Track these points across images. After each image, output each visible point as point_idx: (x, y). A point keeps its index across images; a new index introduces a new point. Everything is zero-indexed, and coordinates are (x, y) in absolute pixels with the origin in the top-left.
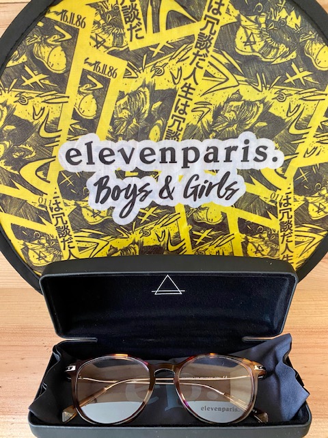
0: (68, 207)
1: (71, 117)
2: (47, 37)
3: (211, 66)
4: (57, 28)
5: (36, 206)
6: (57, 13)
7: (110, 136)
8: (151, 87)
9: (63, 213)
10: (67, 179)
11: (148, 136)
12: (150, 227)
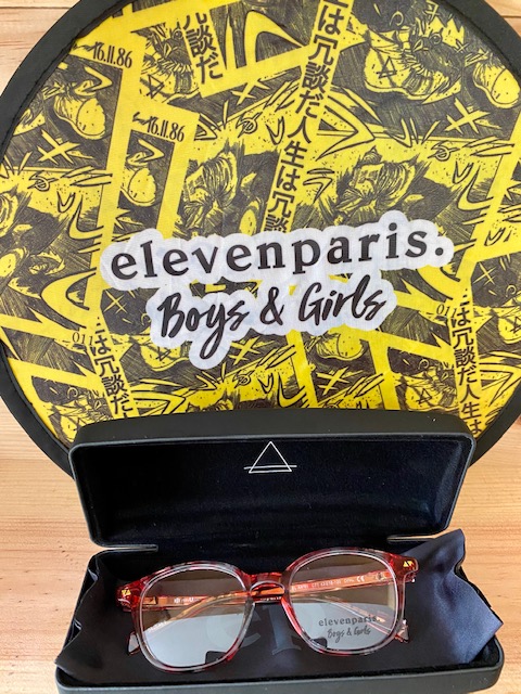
0: (119, 346)
1: (117, 205)
2: (73, 85)
3: (329, 113)
4: (88, 70)
5: (69, 347)
6: (87, 48)
7: (178, 231)
8: (238, 151)
9: (112, 357)
10: (116, 301)
11: (238, 227)
12: (248, 370)
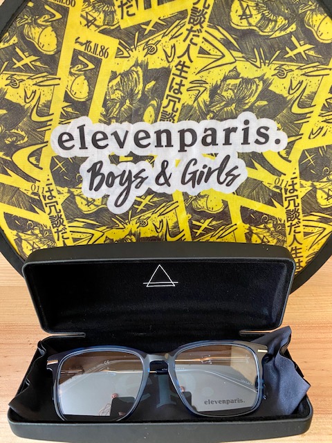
0: (61, 194)
1: (63, 99)
2: (37, 17)
3: (205, 42)
4: (47, 7)
5: (29, 194)
7: (103, 119)
8: (144, 66)
9: (56, 202)
10: (60, 165)
11: (142, 118)
12: (146, 216)
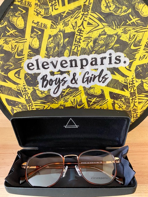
0: (30, 90)
1: (28, 48)
2: (15, 13)
3: (90, 20)
4: (19, 8)
5: (16, 90)
6: (19, 1)
7: (46, 56)
8: (63, 32)
9: (28, 93)
10: (29, 77)
11: (63, 55)
12: (68, 97)
